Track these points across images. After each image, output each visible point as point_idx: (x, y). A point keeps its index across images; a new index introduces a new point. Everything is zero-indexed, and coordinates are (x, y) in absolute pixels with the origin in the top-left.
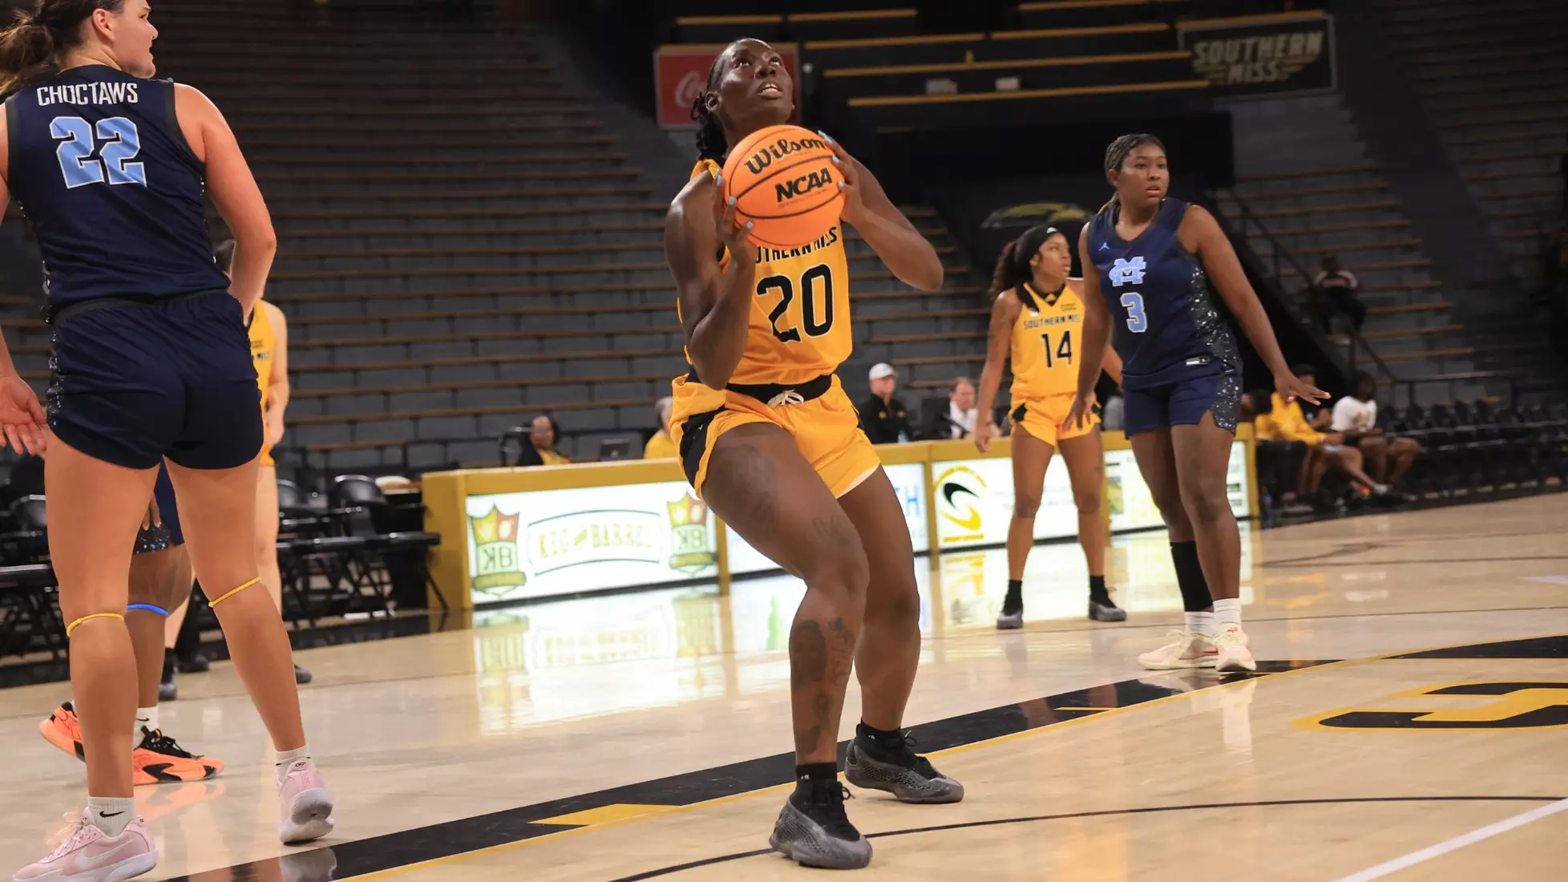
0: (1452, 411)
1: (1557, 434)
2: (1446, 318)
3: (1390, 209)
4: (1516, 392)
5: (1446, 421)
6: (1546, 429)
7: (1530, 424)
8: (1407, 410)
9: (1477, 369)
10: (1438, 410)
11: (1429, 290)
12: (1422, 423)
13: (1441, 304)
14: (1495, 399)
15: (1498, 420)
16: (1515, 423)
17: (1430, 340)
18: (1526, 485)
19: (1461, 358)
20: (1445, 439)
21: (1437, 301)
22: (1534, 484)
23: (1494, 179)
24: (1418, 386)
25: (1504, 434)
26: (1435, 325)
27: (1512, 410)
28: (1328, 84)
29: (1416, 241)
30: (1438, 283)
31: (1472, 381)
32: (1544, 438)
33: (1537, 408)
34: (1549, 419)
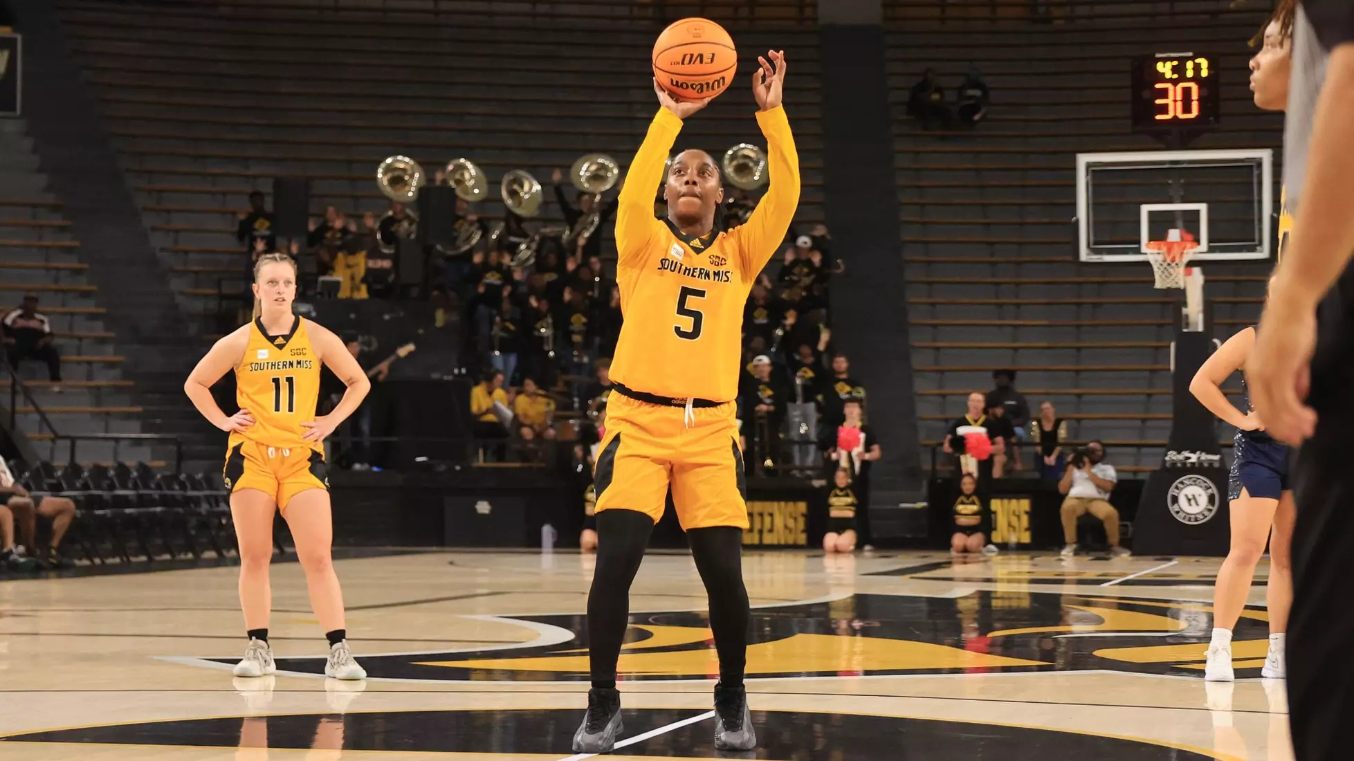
0: (112, 473)
1: (218, 505)
2: (116, 372)
3: (69, 250)
4: (180, 457)
5: (105, 483)
6: (207, 498)
7: (191, 493)
8: (66, 468)
9: (143, 431)
10: (99, 471)
11: (102, 341)
12: (78, 485)
13: (111, 358)
14: (162, 463)
15: (159, 487)
16: (177, 492)
17: (97, 394)
18: (182, 557)
19: (128, 416)
20: (101, 503)
21: (109, 353)
22: (190, 556)
23: (177, 231)
24: (79, 443)
25: (164, 501)
26: (103, 380)
27: (175, 477)
28: (14, 109)
29: (94, 288)
30: (112, 334)
31: (137, 442)
32: (204, 508)
33: (200, 476)
34: (211, 487)
